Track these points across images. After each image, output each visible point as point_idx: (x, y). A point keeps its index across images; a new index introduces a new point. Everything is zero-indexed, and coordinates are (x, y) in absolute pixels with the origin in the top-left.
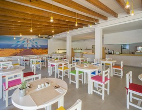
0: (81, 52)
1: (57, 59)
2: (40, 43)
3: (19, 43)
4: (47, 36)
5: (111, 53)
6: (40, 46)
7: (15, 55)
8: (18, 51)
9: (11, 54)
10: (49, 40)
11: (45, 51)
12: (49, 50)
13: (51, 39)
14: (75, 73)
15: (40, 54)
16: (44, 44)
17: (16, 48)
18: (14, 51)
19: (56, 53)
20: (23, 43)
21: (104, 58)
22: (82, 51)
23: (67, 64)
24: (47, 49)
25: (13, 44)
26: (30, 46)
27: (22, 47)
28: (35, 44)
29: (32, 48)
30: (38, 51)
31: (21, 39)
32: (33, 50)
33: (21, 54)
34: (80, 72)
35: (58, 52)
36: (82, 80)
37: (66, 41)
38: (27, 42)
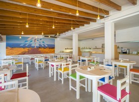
0: (89, 52)
1: (63, 58)
2: (47, 42)
3: (27, 43)
4: (53, 35)
5: (126, 53)
6: (47, 46)
7: (24, 54)
8: (26, 50)
9: (20, 52)
10: (56, 39)
11: (52, 50)
12: (56, 49)
13: (58, 39)
14: (75, 77)
15: (47, 53)
16: (51, 43)
17: (24, 47)
18: (23, 50)
19: (63, 52)
20: (31, 43)
21: (116, 59)
22: (91, 50)
23: (69, 64)
24: (54, 48)
25: (21, 44)
26: (37, 45)
27: (30, 46)
28: (42, 44)
29: (39, 48)
30: (45, 50)
31: (29, 39)
32: (40, 49)
33: (29, 53)
34: (81, 77)
35: (65, 51)
36: (86, 87)
37: (72, 39)
38: (35, 41)
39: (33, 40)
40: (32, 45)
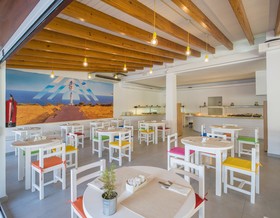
2: (98, 91)
3: (51, 90)
4: (111, 75)
6: (96, 99)
7: (43, 121)
8: (49, 109)
9: (32, 117)
15: (98, 117)
17: (43, 102)
18: (40, 110)
19: (130, 114)
20: (61, 92)
24: (111, 105)
25: (37, 93)
26: (76, 97)
28: (86, 94)
29: (81, 104)
30: (94, 109)
32: (83, 109)
33: (57, 117)
35: (134, 111)
38: (70, 87)
39: (67, 83)
40: (64, 98)
